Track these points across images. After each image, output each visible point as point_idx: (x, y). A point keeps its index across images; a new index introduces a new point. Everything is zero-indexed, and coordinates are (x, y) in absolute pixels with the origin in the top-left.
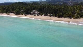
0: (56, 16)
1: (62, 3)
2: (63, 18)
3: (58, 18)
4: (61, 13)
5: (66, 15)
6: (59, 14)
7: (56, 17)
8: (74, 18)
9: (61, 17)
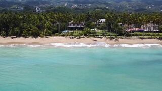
0: (7, 36)
1: (22, 8)
2: (22, 38)
3: (12, 38)
4: (17, 28)
5: (28, 31)
6: (13, 31)
7: (9, 38)
8: (42, 37)
9: (19, 37)
